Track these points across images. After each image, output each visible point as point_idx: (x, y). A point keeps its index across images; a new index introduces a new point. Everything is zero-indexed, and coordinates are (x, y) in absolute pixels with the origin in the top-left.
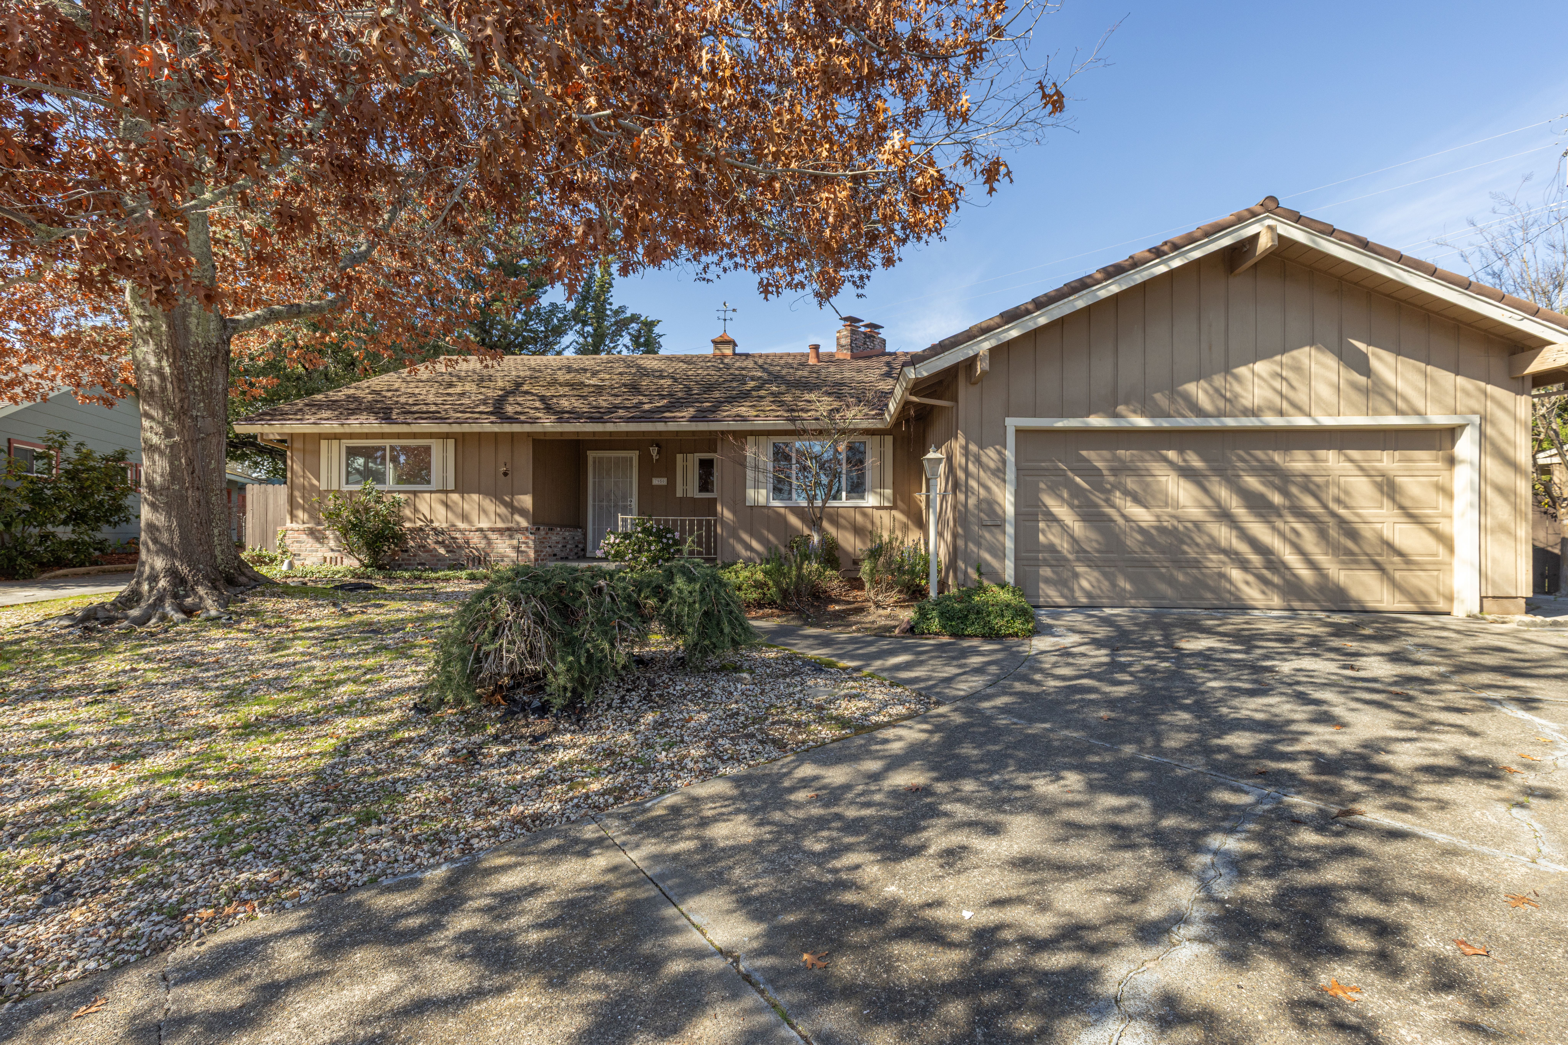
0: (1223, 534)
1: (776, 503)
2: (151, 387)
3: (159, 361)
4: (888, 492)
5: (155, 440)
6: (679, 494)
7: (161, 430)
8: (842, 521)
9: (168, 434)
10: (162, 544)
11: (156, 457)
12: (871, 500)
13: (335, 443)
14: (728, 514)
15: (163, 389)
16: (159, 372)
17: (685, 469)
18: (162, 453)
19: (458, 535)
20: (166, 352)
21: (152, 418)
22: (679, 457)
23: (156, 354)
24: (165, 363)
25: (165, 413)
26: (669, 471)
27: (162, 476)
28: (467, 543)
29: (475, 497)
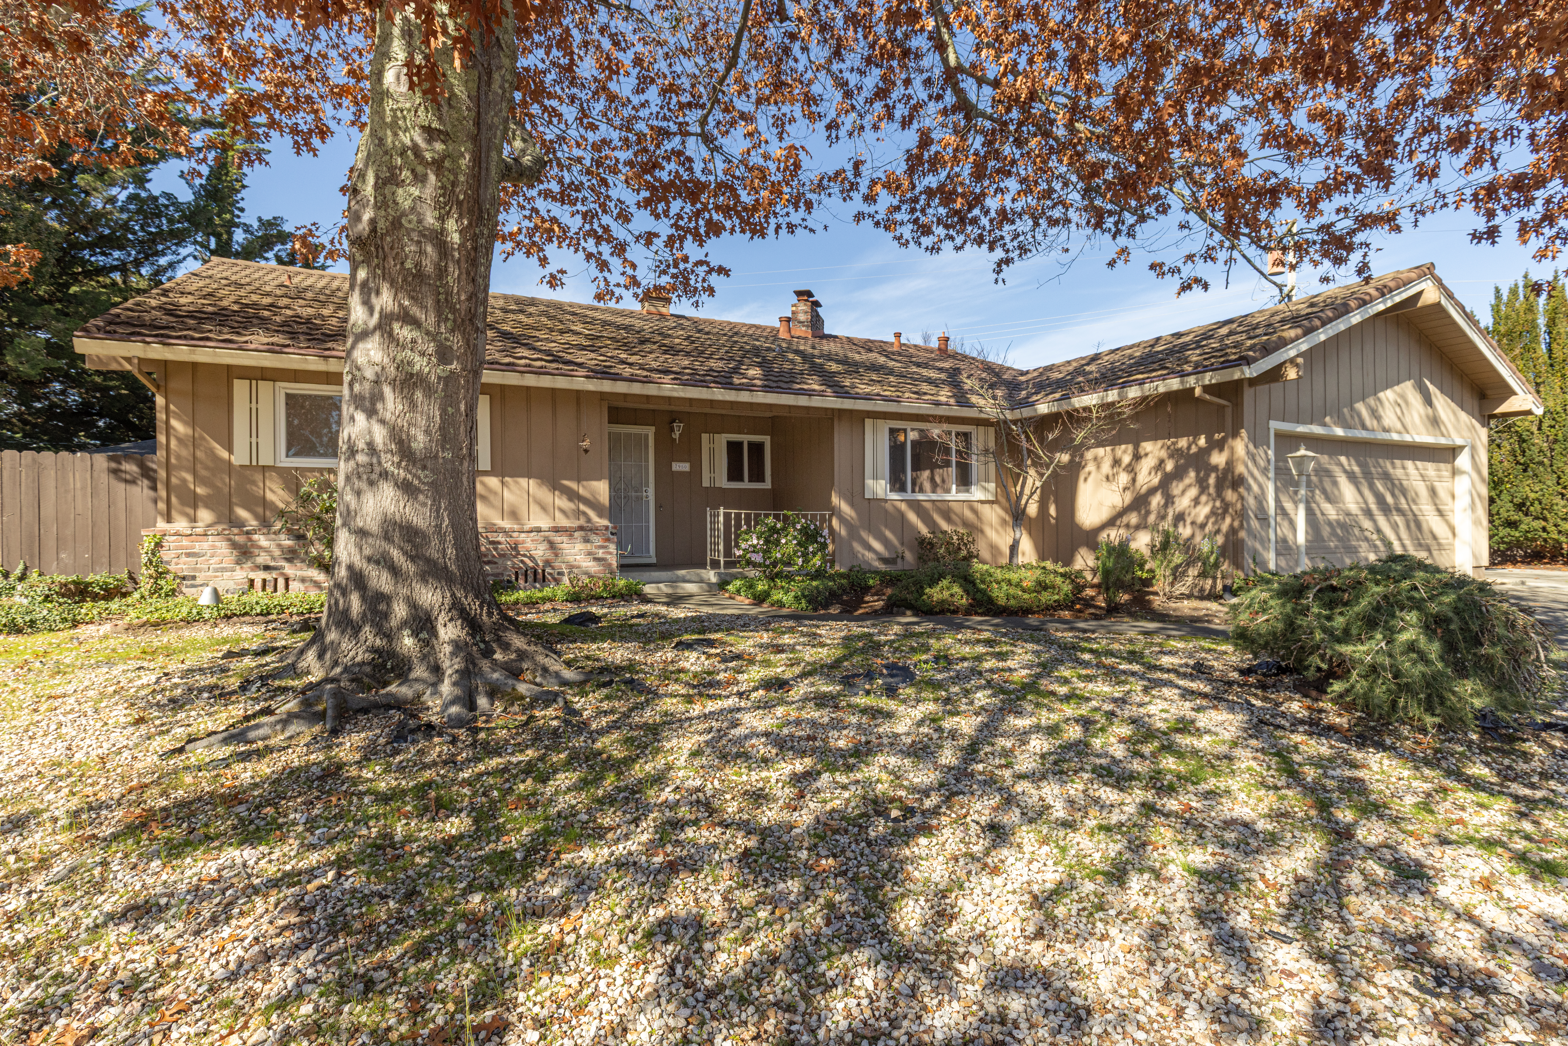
0: (1367, 524)
1: (894, 496)
2: (418, 265)
3: (442, 219)
4: (992, 486)
5: (420, 364)
6: (706, 483)
7: (431, 348)
8: (954, 517)
9: (443, 355)
10: (428, 561)
11: (419, 395)
12: (977, 494)
13: (265, 387)
14: (845, 508)
15: (442, 272)
16: (438, 238)
17: (712, 452)
18: (429, 391)
19: (501, 538)
20: (460, 203)
21: (415, 323)
22: (705, 437)
23: (438, 206)
24: (451, 225)
25: (440, 318)
26: (693, 453)
27: (427, 432)
28: (515, 548)
29: (523, 481)
